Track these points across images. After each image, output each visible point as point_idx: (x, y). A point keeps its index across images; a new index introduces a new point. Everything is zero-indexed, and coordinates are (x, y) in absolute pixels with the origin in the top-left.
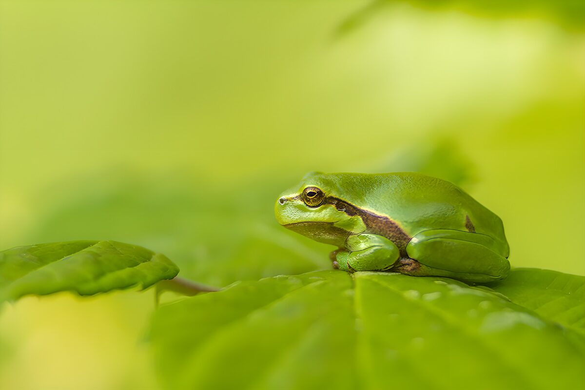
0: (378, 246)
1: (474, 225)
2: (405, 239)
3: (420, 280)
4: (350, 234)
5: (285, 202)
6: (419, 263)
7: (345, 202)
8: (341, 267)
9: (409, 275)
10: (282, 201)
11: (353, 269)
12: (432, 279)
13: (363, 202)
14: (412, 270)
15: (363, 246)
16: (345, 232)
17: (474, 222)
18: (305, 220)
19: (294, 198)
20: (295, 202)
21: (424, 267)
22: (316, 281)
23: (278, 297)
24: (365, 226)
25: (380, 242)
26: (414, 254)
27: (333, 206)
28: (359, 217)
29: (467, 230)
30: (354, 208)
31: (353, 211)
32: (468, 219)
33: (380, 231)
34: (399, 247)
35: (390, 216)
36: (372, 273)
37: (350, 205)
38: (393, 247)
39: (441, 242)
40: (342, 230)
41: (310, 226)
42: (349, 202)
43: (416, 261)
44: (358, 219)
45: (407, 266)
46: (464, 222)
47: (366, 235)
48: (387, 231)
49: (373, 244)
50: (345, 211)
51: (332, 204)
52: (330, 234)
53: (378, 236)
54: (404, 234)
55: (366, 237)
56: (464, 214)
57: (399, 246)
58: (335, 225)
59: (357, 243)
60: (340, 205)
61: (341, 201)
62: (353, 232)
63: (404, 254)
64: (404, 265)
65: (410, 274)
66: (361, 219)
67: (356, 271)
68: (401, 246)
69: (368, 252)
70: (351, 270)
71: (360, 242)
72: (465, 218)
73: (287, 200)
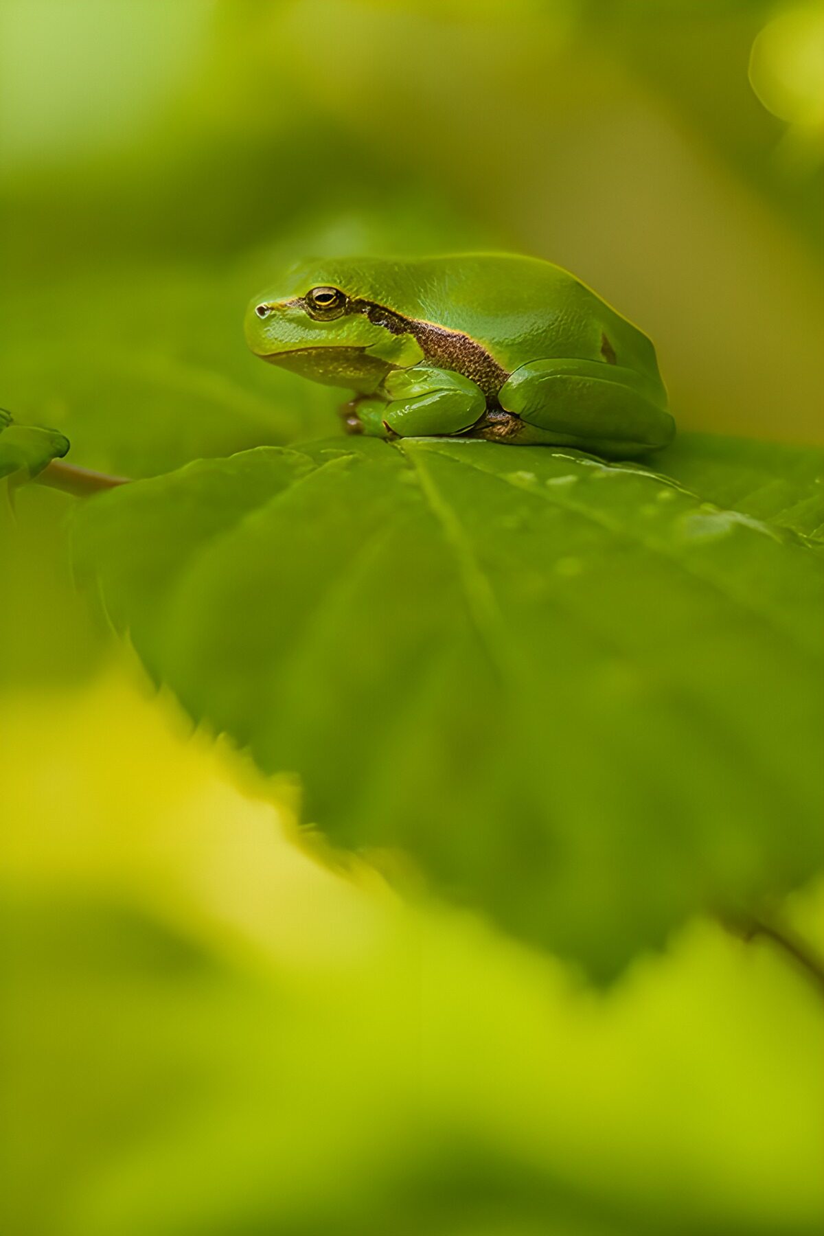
0: (446, 390)
1: (615, 349)
2: (498, 376)
3: (524, 451)
4: (393, 367)
5: (268, 313)
6: (521, 420)
7: (386, 310)
8: (368, 429)
9: (502, 443)
10: (262, 310)
11: (395, 433)
12: (543, 449)
13: (416, 308)
14: (507, 433)
15: (416, 389)
16: (386, 364)
17: (614, 344)
18: (311, 345)
19: (286, 305)
20: (289, 312)
21: (531, 428)
22: (336, 456)
23: (280, 487)
24: (422, 353)
25: (452, 384)
26: (516, 404)
27: (365, 316)
28: (411, 336)
29: (604, 360)
30: (402, 319)
31: (400, 325)
32: (605, 339)
33: (452, 362)
34: (485, 392)
35: (469, 333)
36: (435, 440)
37: (394, 314)
38: (476, 391)
39: (563, 381)
40: (379, 360)
41: (319, 355)
42: (393, 310)
43: (516, 416)
44: (408, 339)
45: (499, 427)
46: (600, 344)
47: (423, 369)
48: (464, 361)
49: (438, 387)
50: (386, 326)
51: (363, 312)
52: (356, 369)
53: (448, 371)
54: (496, 366)
55: (425, 373)
56: (598, 330)
57: (486, 389)
58: (367, 352)
59: (405, 384)
60: (377, 313)
61: (377, 306)
62: (398, 364)
63: (494, 404)
64: (494, 424)
65: (505, 441)
66: (415, 339)
67: (401, 437)
68: (490, 389)
69: (428, 401)
70: (392, 435)
71: (411, 383)
72: (600, 338)
73: (272, 309)
